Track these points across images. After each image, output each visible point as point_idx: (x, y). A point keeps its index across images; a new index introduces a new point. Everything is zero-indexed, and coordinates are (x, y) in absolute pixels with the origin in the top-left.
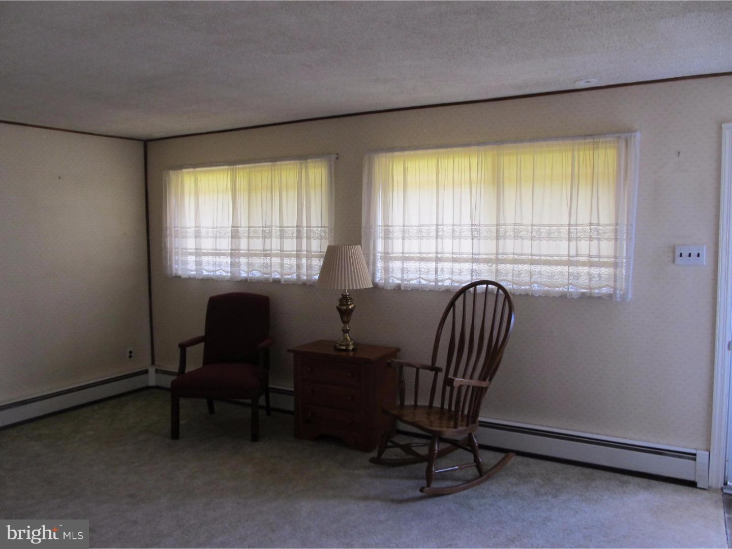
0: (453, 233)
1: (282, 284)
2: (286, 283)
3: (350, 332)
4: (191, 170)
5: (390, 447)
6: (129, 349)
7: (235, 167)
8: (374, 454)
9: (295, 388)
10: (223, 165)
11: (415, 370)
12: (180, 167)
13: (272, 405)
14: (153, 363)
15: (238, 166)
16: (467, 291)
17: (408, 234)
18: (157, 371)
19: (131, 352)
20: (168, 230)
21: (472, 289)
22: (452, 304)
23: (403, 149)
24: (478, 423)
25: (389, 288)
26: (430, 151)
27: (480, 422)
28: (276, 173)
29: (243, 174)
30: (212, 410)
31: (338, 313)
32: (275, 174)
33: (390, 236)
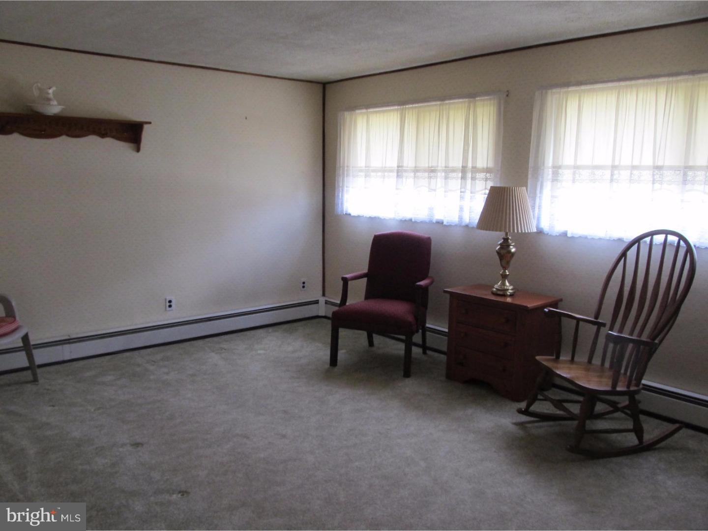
0: (631, 176)
1: (445, 225)
2: (449, 224)
3: (509, 277)
4: (364, 111)
5: (540, 400)
6: (303, 280)
7: (404, 107)
8: (523, 405)
9: (449, 329)
10: (394, 105)
11: (575, 321)
12: (352, 108)
13: (428, 344)
14: (324, 295)
15: (407, 106)
16: (641, 241)
17: (579, 177)
18: (327, 302)
19: (304, 283)
20: (341, 169)
21: (648, 239)
22: (624, 255)
23: (580, 83)
24: (641, 386)
25: (554, 234)
26: (610, 85)
27: (644, 385)
28: (445, 112)
29: (411, 113)
30: (371, 343)
31: (498, 257)
32: (443, 114)
33: (559, 178)
